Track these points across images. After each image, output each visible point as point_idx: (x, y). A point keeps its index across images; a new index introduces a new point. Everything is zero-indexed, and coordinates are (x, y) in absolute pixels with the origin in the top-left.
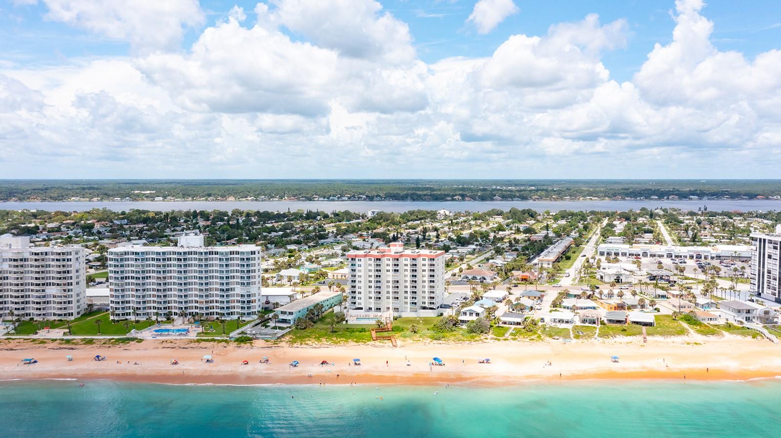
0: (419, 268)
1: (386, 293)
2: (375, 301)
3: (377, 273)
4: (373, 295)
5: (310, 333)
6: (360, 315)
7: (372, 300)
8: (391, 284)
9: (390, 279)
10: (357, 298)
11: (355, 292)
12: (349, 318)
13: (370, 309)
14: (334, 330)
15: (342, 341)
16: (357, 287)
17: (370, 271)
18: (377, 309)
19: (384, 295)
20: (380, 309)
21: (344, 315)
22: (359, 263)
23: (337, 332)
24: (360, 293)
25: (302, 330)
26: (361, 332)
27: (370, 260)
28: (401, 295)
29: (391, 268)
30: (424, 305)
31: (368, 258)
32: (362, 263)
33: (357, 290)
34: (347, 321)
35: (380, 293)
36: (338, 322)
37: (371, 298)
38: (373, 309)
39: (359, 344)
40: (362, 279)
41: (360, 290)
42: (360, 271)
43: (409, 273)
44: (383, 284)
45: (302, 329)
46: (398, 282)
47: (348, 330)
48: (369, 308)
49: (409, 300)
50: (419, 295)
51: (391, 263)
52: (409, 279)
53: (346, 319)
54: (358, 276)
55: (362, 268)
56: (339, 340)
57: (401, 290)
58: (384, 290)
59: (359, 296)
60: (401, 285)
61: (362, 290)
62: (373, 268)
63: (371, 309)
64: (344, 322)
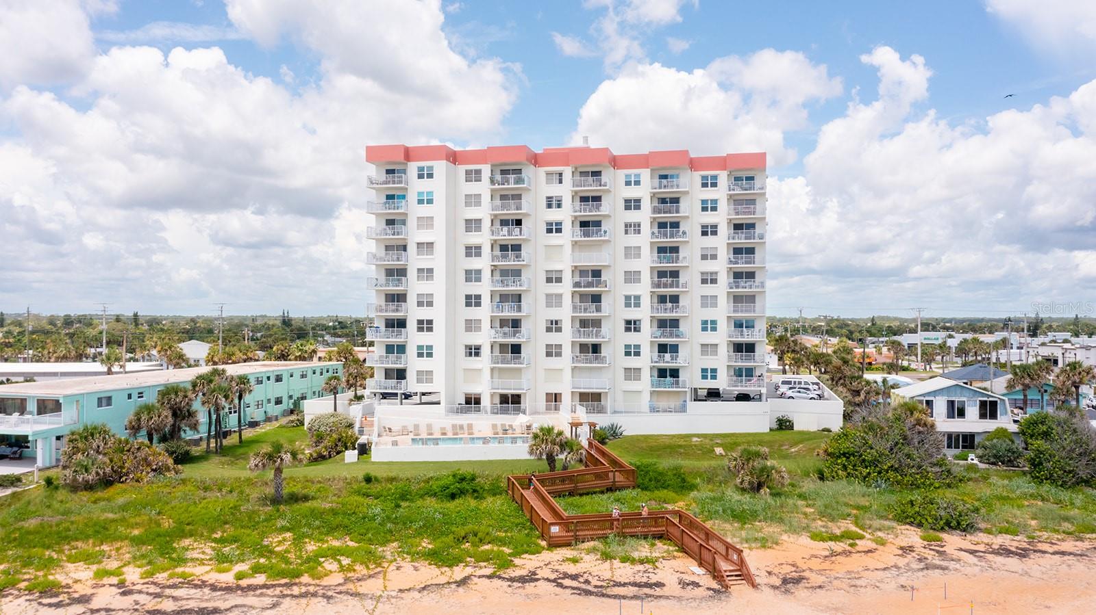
0: (691, 214)
1: (543, 326)
2: (494, 361)
3: (504, 235)
4: (485, 337)
5: (124, 508)
6: (429, 426)
7: (485, 361)
8: (566, 288)
9: (565, 263)
10: (412, 351)
11: (402, 324)
12: (374, 439)
13: (473, 401)
14: (286, 491)
15: (334, 554)
16: (412, 299)
17: (473, 225)
18: (504, 399)
19: (534, 337)
20: (516, 399)
21: (351, 426)
22: (425, 185)
23: (306, 498)
24: (425, 326)
25: (85, 496)
26: (453, 496)
27: (473, 176)
28: (613, 337)
29: (566, 214)
30: (710, 384)
31: (462, 169)
32: (436, 186)
33: (412, 312)
34: (364, 450)
35: (516, 324)
36: (319, 458)
37: (474, 351)
38: (486, 402)
39: (459, 572)
40: (437, 261)
41: (424, 314)
42: (426, 222)
43: (645, 239)
44: (533, 286)
45: (89, 487)
46: (597, 273)
47: (375, 488)
48: (468, 401)
49: (647, 360)
50: (691, 336)
51: (565, 191)
52: (646, 262)
53: (363, 440)
54: (419, 245)
55: (437, 211)
56: (311, 547)
57: (613, 311)
58: (535, 313)
59: (424, 338)
60: (615, 289)
61: (435, 314)
62: (484, 212)
63: (478, 401)
64: (351, 456)
